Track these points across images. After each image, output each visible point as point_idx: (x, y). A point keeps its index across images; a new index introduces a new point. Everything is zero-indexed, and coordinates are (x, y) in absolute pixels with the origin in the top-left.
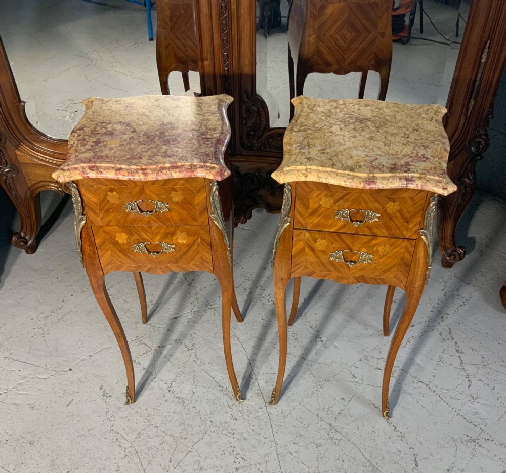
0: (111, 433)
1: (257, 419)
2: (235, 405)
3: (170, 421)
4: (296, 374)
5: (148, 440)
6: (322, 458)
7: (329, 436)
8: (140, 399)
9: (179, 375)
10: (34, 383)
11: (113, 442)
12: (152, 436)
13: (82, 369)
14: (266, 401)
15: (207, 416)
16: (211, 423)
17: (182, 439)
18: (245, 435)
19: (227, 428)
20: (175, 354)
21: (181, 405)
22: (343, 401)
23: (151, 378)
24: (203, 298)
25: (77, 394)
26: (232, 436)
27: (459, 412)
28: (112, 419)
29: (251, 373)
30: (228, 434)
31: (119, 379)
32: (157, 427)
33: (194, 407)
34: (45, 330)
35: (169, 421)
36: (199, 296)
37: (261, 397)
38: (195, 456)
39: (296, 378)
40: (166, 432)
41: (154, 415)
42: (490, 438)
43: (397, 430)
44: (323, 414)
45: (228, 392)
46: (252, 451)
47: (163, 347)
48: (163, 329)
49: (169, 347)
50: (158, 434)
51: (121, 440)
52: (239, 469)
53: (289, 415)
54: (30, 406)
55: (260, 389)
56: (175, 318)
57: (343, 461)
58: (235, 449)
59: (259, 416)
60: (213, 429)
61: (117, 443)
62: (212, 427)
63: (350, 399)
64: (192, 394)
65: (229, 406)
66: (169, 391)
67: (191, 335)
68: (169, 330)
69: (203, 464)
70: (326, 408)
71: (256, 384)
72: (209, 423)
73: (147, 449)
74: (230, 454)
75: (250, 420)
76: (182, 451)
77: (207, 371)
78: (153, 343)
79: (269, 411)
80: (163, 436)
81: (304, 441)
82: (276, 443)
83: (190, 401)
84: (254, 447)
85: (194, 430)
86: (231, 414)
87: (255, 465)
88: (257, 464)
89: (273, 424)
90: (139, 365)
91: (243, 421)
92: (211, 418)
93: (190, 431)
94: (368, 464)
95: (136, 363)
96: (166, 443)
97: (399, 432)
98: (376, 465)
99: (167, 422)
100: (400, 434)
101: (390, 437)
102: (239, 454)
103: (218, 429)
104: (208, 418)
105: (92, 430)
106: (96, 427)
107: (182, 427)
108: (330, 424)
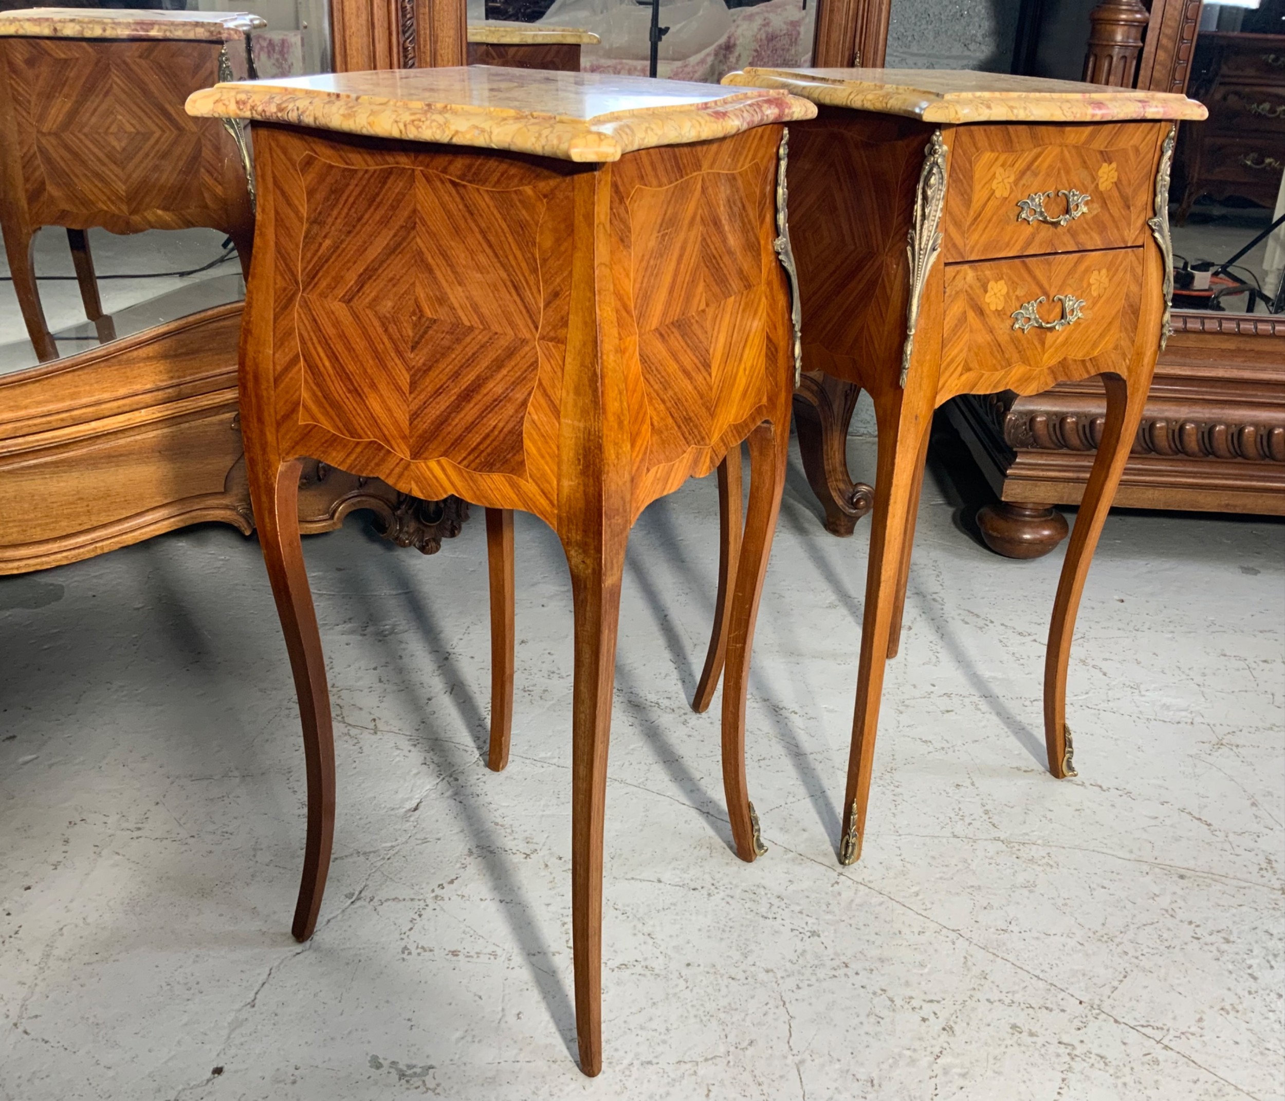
1: (854, 906)
2: (774, 909)
3: (668, 1030)
4: (821, 787)
7: (1023, 859)
12: (662, 1090)
13: (258, 1050)
14: (827, 864)
15: (743, 966)
16: (771, 974)
17: (744, 1050)
18: (873, 952)
19: (816, 962)
21: (650, 977)
22: (962, 788)
23: (498, 962)
26: (850, 972)
30: (836, 973)
32: (650, 1063)
33: (688, 965)
35: (663, 1030)
37: (809, 863)
38: (823, 1066)
39: (830, 793)
40: (687, 1059)
42: (1234, 729)
43: (1104, 788)
44: (961, 829)
45: (728, 892)
46: (929, 974)
47: (451, 882)
50: (673, 1076)
52: (951, 1028)
55: (787, 850)
56: (414, 810)
57: (1103, 887)
58: (890, 993)
59: (852, 900)
60: (791, 983)
62: (780, 981)
63: (970, 780)
64: (650, 941)
67: (497, 824)
68: (425, 841)
69: (862, 1070)
70: (952, 815)
72: (762, 976)
74: (894, 1010)
75: (843, 918)
76: (782, 1077)
77: (629, 876)
78: (416, 888)
79: (860, 880)
80: (692, 1072)
81: (995, 895)
82: (953, 930)
83: (661, 957)
84: (922, 965)
85: (750, 1012)
86: (792, 930)
87: (971, 997)
88: (972, 992)
89: (901, 900)
90: (427, 954)
91: (832, 928)
92: (758, 964)
93: (744, 1020)
94: (1145, 868)
95: (414, 952)
96: (717, 1084)
97: (1113, 791)
98: (1157, 861)
99: (663, 1037)
100: (1120, 793)
101: (1112, 805)
102: (911, 997)
103: (801, 977)
104: (753, 968)
107: (713, 1024)
108: (996, 838)
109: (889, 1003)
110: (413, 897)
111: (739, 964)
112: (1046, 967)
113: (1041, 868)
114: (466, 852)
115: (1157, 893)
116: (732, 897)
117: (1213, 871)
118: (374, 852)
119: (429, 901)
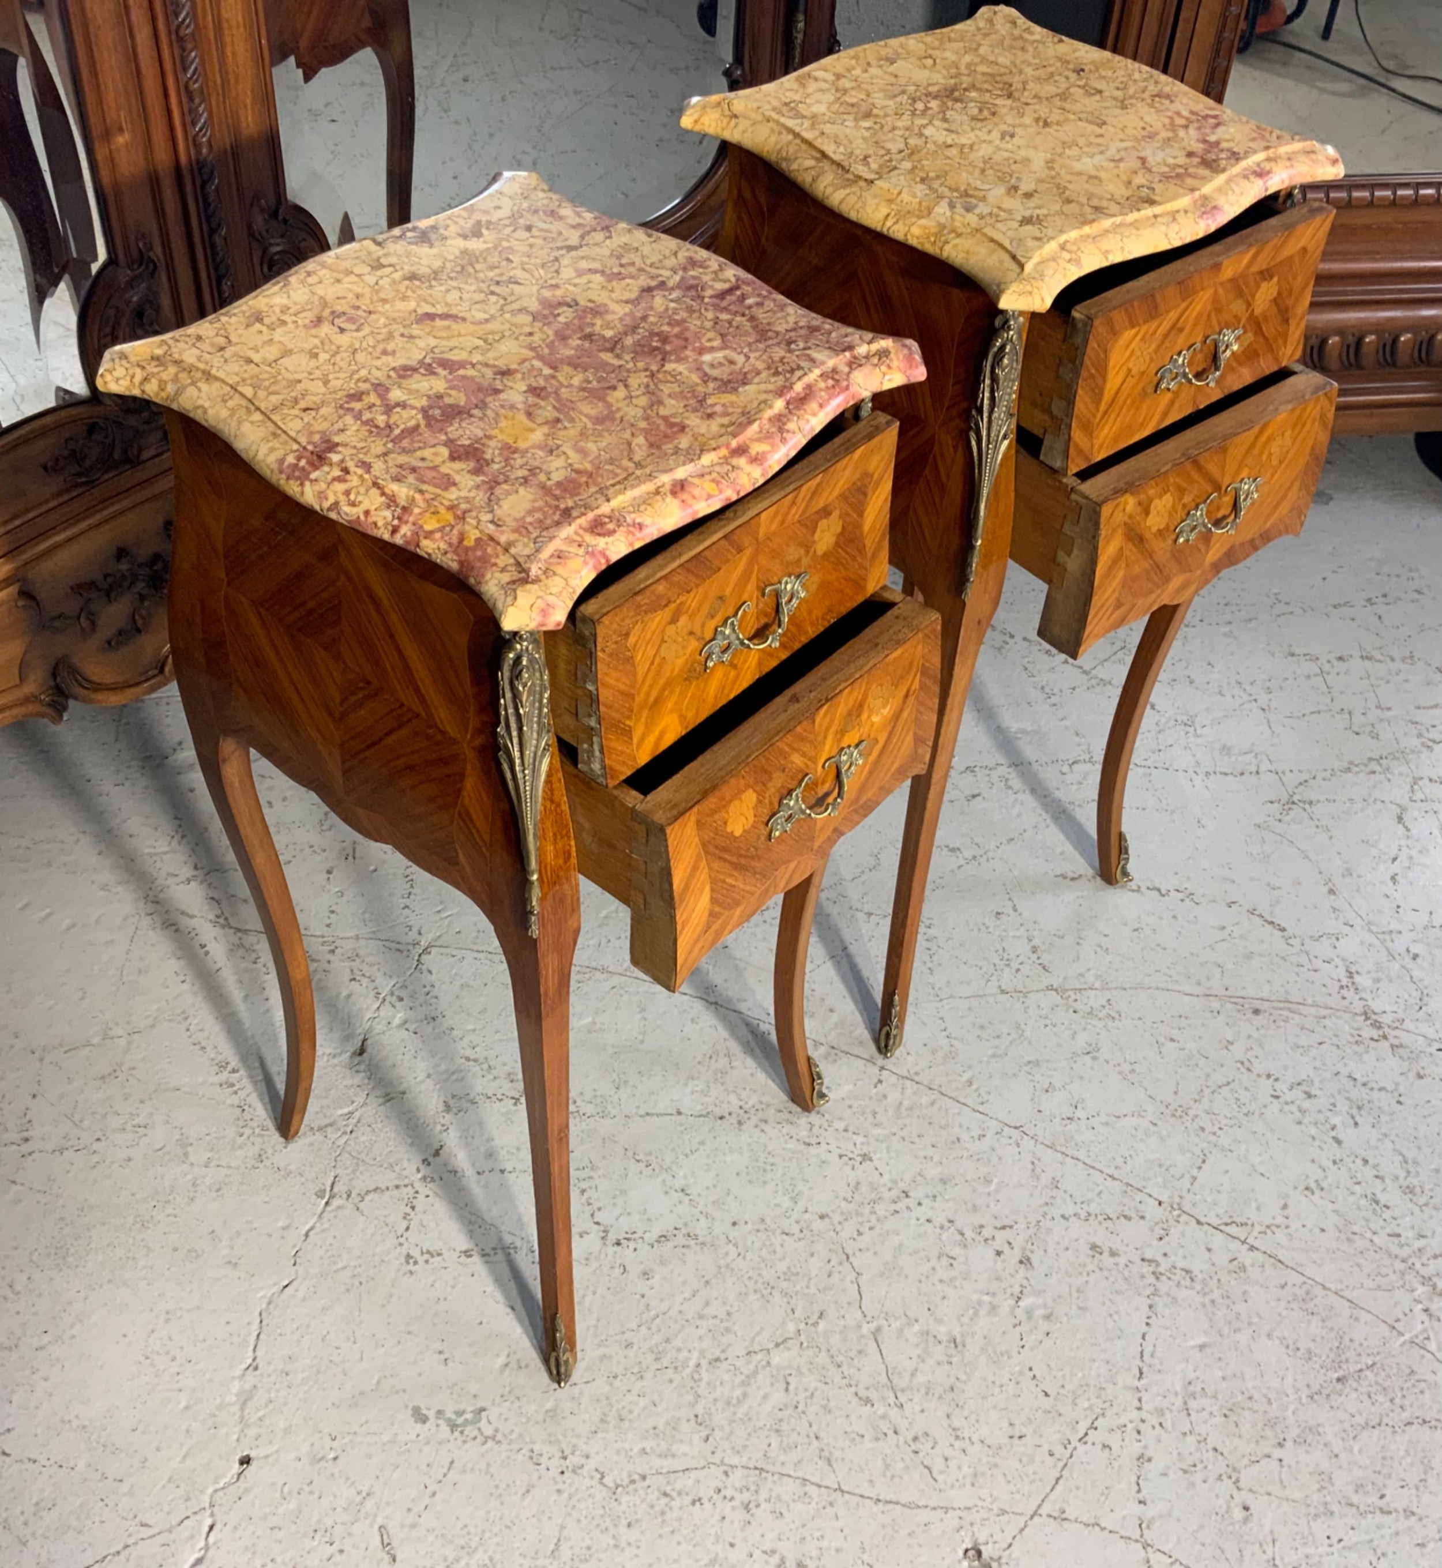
0: (624, 1499)
1: (904, 1112)
2: (816, 1130)
3: (728, 1314)
4: (842, 941)
5: (741, 1411)
6: (1133, 1071)
7: (1082, 1014)
9: (584, 1184)
11: (663, 1513)
12: (738, 1393)
13: (282, 1425)
14: (866, 1056)
15: (795, 1216)
16: (826, 1220)
17: (815, 1324)
18: (933, 1172)
19: (874, 1196)
20: (497, 1142)
21: (696, 1248)
22: (1004, 918)
23: (520, 1257)
24: (362, 942)
25: (370, 1504)
26: (911, 1202)
27: (1204, 769)
28: (574, 1460)
29: (747, 1024)
30: (897, 1207)
31: (437, 1346)
32: (717, 1360)
33: (734, 1224)
35: (722, 1315)
36: (349, 945)
37: (845, 1058)
38: (901, 1330)
39: (853, 949)
40: (757, 1348)
41: (668, 1341)
42: (1307, 777)
43: (1164, 892)
44: (1008, 980)
45: (760, 1114)
46: (996, 1191)
47: (437, 1154)
48: (372, 1111)
49: (452, 1140)
50: (746, 1372)
51: (679, 1485)
52: (1028, 1259)
53: (953, 1042)
55: (817, 1043)
56: (362, 1051)
57: (1172, 1040)
58: (958, 1224)
59: (901, 1103)
60: (849, 1230)
61: (676, 1503)
62: (839, 1228)
63: (1010, 904)
64: (686, 1199)
65: (808, 1144)
66: (618, 1244)
67: (468, 1059)
68: (388, 1098)
69: (943, 1329)
70: (997, 961)
72: (818, 1225)
73: (773, 1434)
74: (965, 1246)
75: (894, 1130)
76: (860, 1352)
77: (642, 1112)
78: (397, 1168)
79: (905, 1073)
80: (764, 1363)
81: (1055, 1070)
82: (1016, 1128)
83: (703, 1220)
84: (988, 1181)
85: (813, 1274)
86: (841, 1156)
87: (1044, 1215)
88: (1045, 1209)
89: (953, 1095)
90: (437, 1259)
91: (884, 1145)
92: (810, 1209)
93: (808, 1287)
94: (1215, 1004)
95: (421, 1260)
96: (794, 1373)
97: (1173, 893)
98: (1228, 993)
99: (725, 1324)
100: (1181, 896)
101: (1174, 917)
102: (982, 1226)
103: (860, 1219)
104: (807, 1216)
105: (564, 1547)
106: (563, 1527)
107: (777, 1298)
108: (1050, 988)
109: (959, 1237)
110: (397, 1182)
111: (790, 1212)
112: (1119, 1161)
113: (1102, 1023)
114: (441, 1107)
115: (1230, 1039)
116: (766, 1122)
117: (1290, 998)
118: (331, 1125)
119: (418, 1185)
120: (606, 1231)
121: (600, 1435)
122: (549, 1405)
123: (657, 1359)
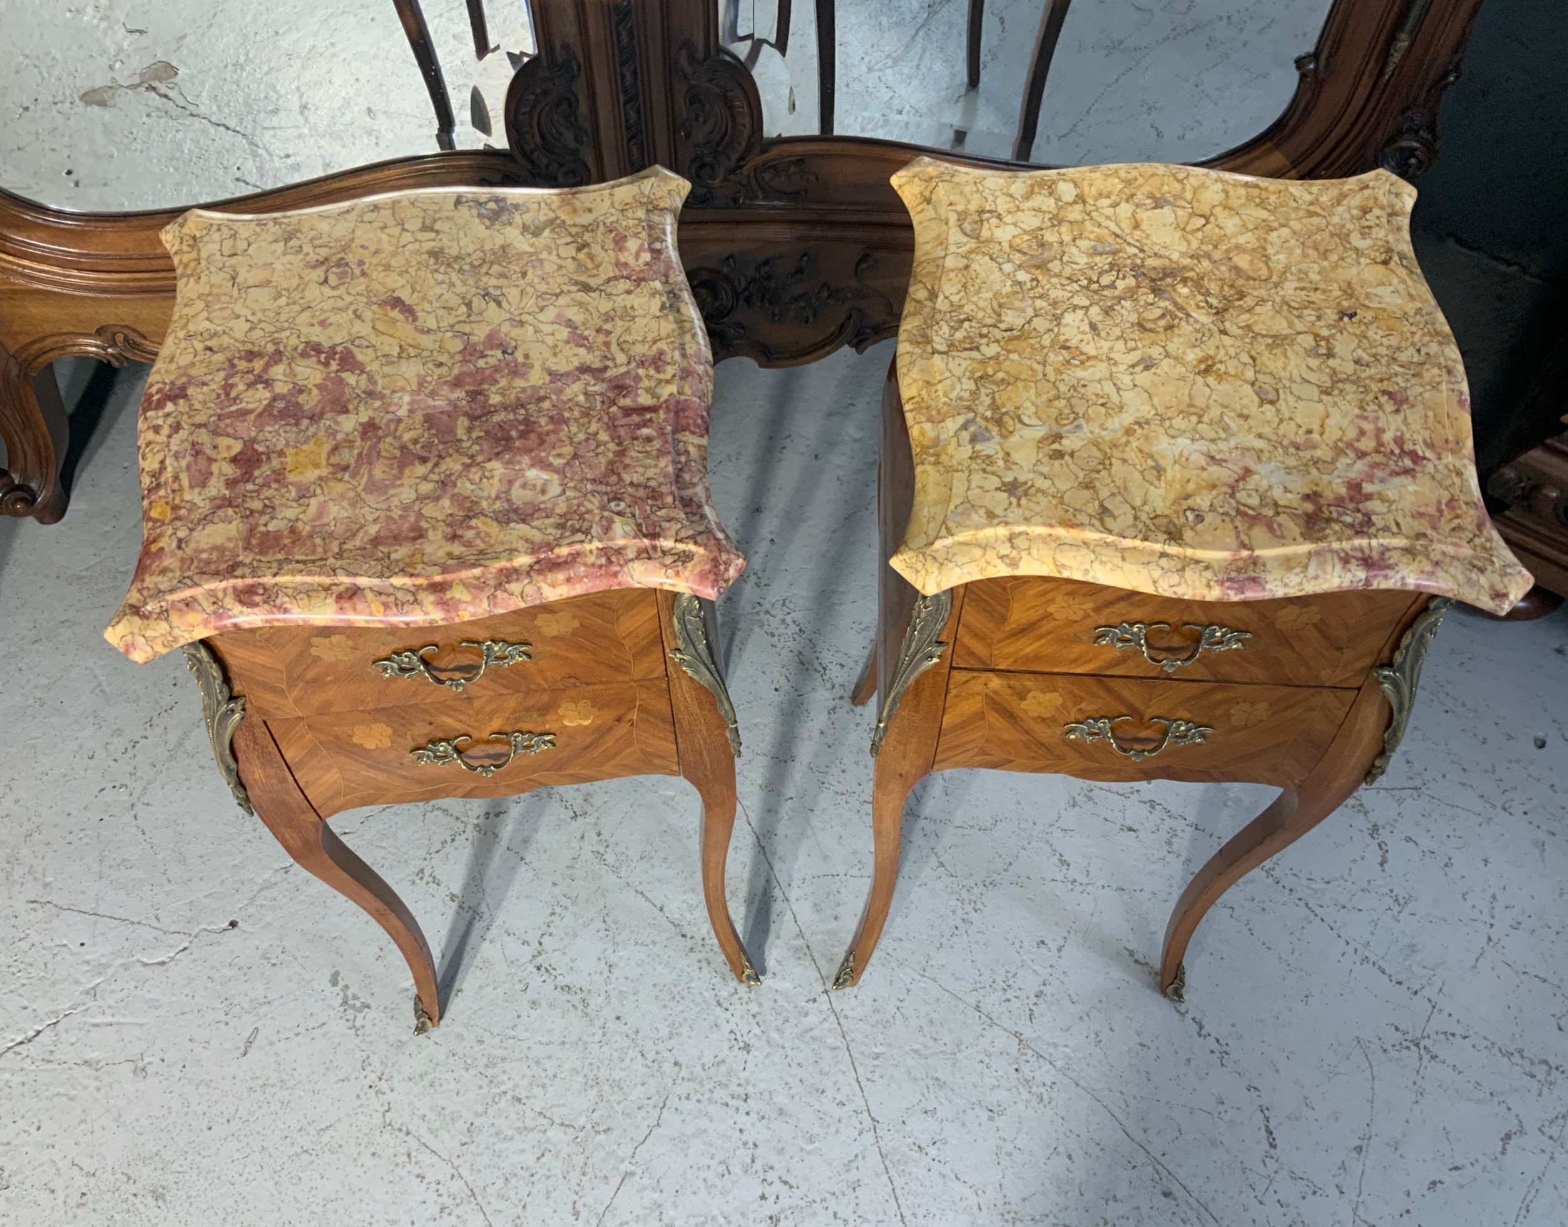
0: (386, 1136)
1: (807, 1038)
2: (736, 997)
3: (554, 1077)
5: (499, 1146)
6: (1010, 1154)
7: (1020, 1076)
8: (457, 1006)
9: (558, 910)
10: (133, 984)
11: (397, 1165)
12: (510, 1133)
13: (268, 920)
14: (824, 973)
15: (660, 1047)
16: (677, 1069)
17: (598, 1133)
18: (781, 1099)
19: (724, 1080)
20: (538, 836)
21: (579, 1013)
22: (1043, 949)
23: (478, 926)
25: (265, 1008)
26: (743, 1107)
27: (1367, 953)
28: (384, 1085)
29: (768, 881)
30: (731, 1102)
32: (519, 1100)
33: (618, 1018)
34: (136, 795)
35: (550, 1073)
37: (808, 961)
38: (645, 1188)
40: (548, 1115)
41: (504, 1059)
42: (1458, 1030)
43: (1203, 1032)
44: (992, 1002)
45: (709, 957)
46: (809, 1153)
47: (497, 815)
49: (514, 813)
50: (527, 1124)
51: (420, 1157)
52: (778, 1220)
53: (898, 1016)
54: (132, 1065)
55: (800, 934)
57: (1070, 1157)
59: (811, 1029)
60: (683, 1088)
61: (408, 1167)
62: (679, 1081)
63: (1062, 943)
64: (606, 973)
65: (720, 1004)
66: (539, 968)
69: (672, 1213)
70: (999, 980)
71: (788, 916)
72: (668, 1067)
73: (502, 1180)
74: (746, 1172)
75: (786, 1045)
76: (606, 1177)
77: (639, 889)
78: (467, 805)
79: (838, 1010)
80: (543, 1129)
81: (950, 1102)
82: (873, 1120)
83: (602, 998)
84: (811, 1140)
85: (630, 1098)
86: (731, 1032)
87: (824, 1200)
88: (829, 1196)
89: (855, 1055)
90: (435, 886)
91: (768, 1050)
92: (675, 1052)
93: (618, 1104)
94: (1140, 1158)
95: (426, 878)
96: (553, 1153)
97: (1212, 1040)
98: (1163, 1160)
99: (546, 1081)
100: (1216, 1047)
101: (1189, 1060)
102: (772, 1168)
103: (698, 1088)
104: (666, 1054)
105: (329, 1133)
106: (340, 1120)
107: (593, 1094)
108: (1017, 1035)
109: (749, 1162)
110: (459, 814)
111: (660, 1042)
112: (921, 1212)
113: (1029, 1097)
115: (1119, 1197)
117: (1211, 1207)
119: (470, 827)
120: (540, 953)
121: (411, 1084)
122: (404, 1038)
123: (487, 1066)
